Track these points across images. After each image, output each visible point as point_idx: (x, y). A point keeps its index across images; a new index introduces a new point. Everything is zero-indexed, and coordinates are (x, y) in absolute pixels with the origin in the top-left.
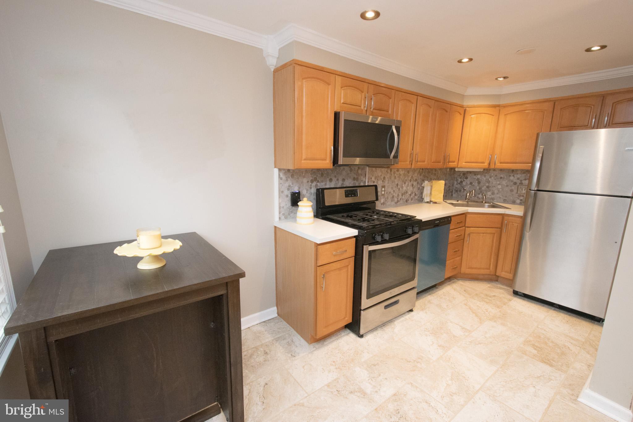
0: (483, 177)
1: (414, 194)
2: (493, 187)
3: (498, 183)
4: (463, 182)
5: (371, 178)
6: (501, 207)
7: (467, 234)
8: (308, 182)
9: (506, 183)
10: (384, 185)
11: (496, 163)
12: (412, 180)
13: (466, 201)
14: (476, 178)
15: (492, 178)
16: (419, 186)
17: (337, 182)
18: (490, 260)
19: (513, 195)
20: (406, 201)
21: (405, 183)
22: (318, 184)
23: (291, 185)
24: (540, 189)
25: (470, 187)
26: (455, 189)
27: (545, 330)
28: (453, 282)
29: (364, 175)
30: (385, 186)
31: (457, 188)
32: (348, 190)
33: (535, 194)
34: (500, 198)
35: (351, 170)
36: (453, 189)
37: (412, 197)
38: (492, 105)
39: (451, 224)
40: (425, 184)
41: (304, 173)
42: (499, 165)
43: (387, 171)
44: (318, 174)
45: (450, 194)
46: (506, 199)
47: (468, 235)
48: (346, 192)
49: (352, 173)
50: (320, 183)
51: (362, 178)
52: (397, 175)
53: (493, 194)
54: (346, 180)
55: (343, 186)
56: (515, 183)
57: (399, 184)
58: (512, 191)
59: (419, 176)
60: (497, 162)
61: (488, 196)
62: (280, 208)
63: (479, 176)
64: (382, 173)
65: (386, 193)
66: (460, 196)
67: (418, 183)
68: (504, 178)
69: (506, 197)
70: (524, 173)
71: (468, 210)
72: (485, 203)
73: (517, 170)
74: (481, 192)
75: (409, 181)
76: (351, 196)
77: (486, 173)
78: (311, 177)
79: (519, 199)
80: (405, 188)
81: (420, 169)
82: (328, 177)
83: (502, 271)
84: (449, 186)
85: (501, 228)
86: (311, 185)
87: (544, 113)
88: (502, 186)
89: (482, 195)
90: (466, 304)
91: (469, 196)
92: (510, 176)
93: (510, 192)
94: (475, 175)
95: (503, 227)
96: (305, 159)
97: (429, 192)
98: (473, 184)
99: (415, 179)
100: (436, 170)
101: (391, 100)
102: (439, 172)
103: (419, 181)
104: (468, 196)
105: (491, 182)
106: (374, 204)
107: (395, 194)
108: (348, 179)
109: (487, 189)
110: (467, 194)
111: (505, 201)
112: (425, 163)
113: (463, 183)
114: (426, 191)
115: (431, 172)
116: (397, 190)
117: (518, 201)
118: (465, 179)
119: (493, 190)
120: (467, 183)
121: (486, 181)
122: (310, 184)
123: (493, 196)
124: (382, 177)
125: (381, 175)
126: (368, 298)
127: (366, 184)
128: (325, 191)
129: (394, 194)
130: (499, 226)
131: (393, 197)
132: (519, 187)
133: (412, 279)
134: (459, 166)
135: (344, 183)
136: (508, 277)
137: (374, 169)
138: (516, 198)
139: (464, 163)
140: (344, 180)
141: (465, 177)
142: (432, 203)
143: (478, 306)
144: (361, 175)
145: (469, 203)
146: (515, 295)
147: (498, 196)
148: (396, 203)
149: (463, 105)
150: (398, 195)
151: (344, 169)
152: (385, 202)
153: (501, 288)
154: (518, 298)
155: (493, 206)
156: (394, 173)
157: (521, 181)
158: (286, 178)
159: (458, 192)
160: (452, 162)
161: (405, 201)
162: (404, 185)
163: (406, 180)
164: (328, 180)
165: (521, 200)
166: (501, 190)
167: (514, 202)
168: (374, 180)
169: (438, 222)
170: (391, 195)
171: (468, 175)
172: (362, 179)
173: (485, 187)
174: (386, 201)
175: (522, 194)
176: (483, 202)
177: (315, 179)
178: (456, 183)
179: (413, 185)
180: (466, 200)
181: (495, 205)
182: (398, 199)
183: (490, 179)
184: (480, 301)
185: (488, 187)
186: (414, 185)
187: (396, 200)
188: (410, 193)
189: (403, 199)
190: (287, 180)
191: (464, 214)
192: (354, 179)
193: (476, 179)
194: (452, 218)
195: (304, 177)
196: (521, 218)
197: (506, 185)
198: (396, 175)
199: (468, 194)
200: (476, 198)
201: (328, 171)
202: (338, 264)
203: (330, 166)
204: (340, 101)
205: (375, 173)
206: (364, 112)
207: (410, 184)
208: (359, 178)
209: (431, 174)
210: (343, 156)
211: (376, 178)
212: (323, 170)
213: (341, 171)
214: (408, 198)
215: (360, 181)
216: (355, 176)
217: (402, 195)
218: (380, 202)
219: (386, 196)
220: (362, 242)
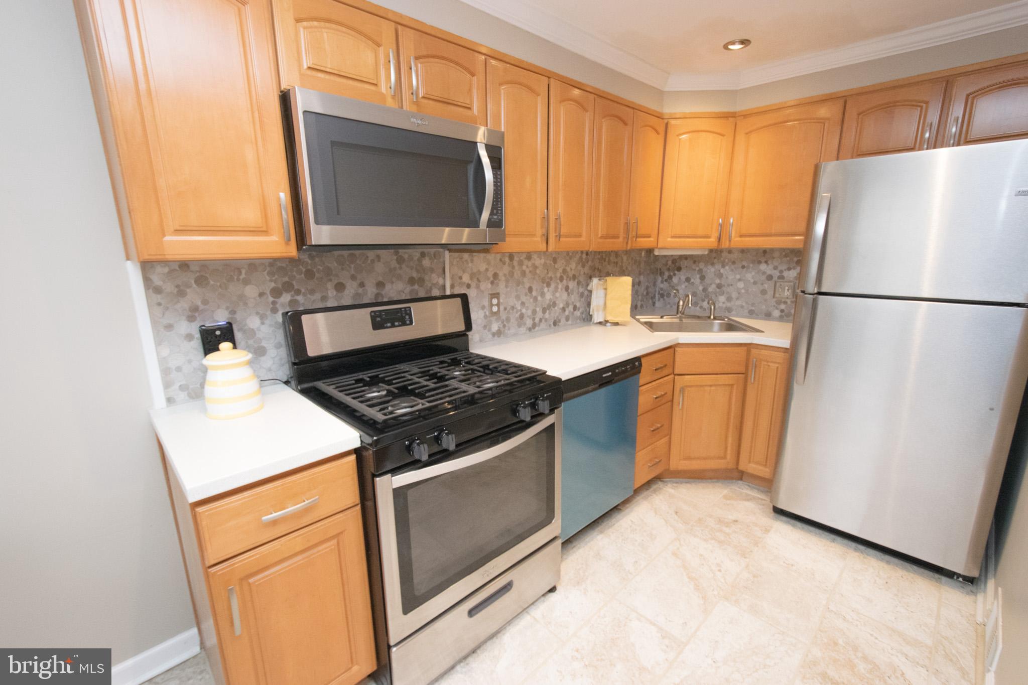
0: (710, 267)
1: (571, 308)
2: (728, 285)
3: (738, 277)
4: (674, 277)
5: (461, 278)
6: (744, 327)
7: (678, 390)
8: (261, 295)
9: (753, 278)
10: (498, 292)
11: (733, 238)
12: (565, 277)
13: (678, 316)
14: (697, 269)
15: (727, 268)
16: (581, 290)
17: (360, 290)
18: (726, 437)
19: (766, 300)
20: (555, 324)
21: (548, 285)
22: (300, 298)
23: (201, 307)
24: (824, 290)
25: (686, 287)
26: (659, 292)
27: (845, 619)
28: (655, 491)
29: (441, 271)
30: (498, 294)
31: (662, 289)
32: (380, 311)
33: (815, 302)
34: (742, 307)
35: (400, 260)
36: (655, 291)
37: (567, 313)
38: (720, 113)
39: (641, 374)
40: (592, 286)
41: (243, 272)
42: (737, 242)
43: (501, 260)
44: (295, 273)
45: (651, 301)
46: (753, 308)
47: (680, 391)
48: (374, 316)
49: (404, 266)
50: (305, 295)
51: (435, 278)
52: (527, 267)
53: (729, 299)
54: (388, 287)
55: (379, 301)
56: (770, 278)
57: (534, 288)
58: (764, 292)
59: (580, 267)
60: (733, 235)
61: (721, 304)
62: (166, 372)
63: (702, 265)
64: (489, 263)
65: (502, 308)
66: (668, 306)
67: (579, 283)
68: (748, 267)
69: (753, 305)
70: (786, 256)
71: (677, 339)
72: (715, 318)
73: (772, 250)
74: (707, 296)
75: (558, 281)
76: (393, 326)
77: (715, 258)
78: (271, 281)
79: (777, 309)
80: (548, 296)
81: (582, 252)
82: (331, 280)
83: (750, 462)
84: (647, 288)
85: (746, 374)
86: (274, 303)
87: (824, 126)
88: (744, 283)
89: (708, 303)
90: (674, 554)
91: (683, 306)
92: (760, 262)
93: (760, 295)
94: (695, 262)
95: (749, 373)
96: (178, 232)
97: (602, 303)
98: (692, 280)
99: (571, 276)
100: (617, 254)
101: (475, 79)
102: (625, 258)
103: (582, 279)
104: (681, 307)
105: (724, 276)
106: (464, 338)
107: (527, 310)
108: (392, 283)
109: (718, 290)
110: (679, 302)
111: (752, 314)
112: (583, 239)
113: (673, 279)
114: (597, 300)
115: (607, 259)
116: (532, 300)
117: (776, 313)
118: (676, 272)
119: (728, 292)
120: (680, 278)
121: (715, 275)
122: (271, 299)
123: (729, 305)
124: (490, 274)
125: (487, 270)
126: (406, 611)
127: (448, 293)
128: (304, 318)
129: (524, 311)
130: (743, 370)
131: (522, 316)
132: (778, 284)
133: (548, 520)
134: (659, 246)
135: (383, 293)
136: (761, 474)
137: (466, 256)
138: (771, 306)
139: (669, 239)
140: (380, 285)
141: (676, 268)
142: (608, 324)
143: (701, 555)
144: (432, 270)
145: (684, 321)
146: (777, 515)
147: (739, 303)
148: (530, 329)
149: (662, 114)
150: (534, 312)
151: (378, 257)
152: (502, 329)
153: (748, 498)
154: (781, 521)
155: (731, 327)
156: (521, 263)
157: (781, 272)
158: (177, 286)
159: (665, 297)
160: (644, 237)
161: (552, 323)
162: (546, 290)
163: (551, 278)
164: (330, 285)
165: (782, 311)
166: (743, 291)
167: (768, 316)
168: (470, 282)
169: (610, 373)
170: (517, 313)
171: (681, 263)
172: (435, 282)
173: (714, 286)
174: (504, 326)
175: (783, 298)
176: (709, 317)
177: (288, 287)
178: (660, 279)
179: (567, 288)
180: (677, 313)
181: (732, 323)
182: (534, 319)
183: (722, 271)
184: (705, 540)
185: (719, 286)
186: (571, 287)
187: (529, 323)
188: (561, 306)
189: (546, 320)
190: (181, 293)
191: (671, 349)
192: (412, 281)
193: (696, 271)
194: (643, 360)
195: (246, 282)
196: (785, 352)
197: (752, 281)
198: (524, 268)
199: (681, 303)
200: (698, 308)
201: (329, 265)
202: (296, 542)
203: (292, 251)
204: (300, 65)
205: (470, 265)
206: (390, 103)
207: (560, 286)
208: (427, 278)
209: (606, 263)
210: (317, 222)
211: (472, 276)
212: (310, 262)
213: (369, 262)
214: (557, 317)
215: (430, 285)
216: (415, 275)
217: (544, 311)
218: (490, 330)
219: (503, 315)
220: (370, 466)
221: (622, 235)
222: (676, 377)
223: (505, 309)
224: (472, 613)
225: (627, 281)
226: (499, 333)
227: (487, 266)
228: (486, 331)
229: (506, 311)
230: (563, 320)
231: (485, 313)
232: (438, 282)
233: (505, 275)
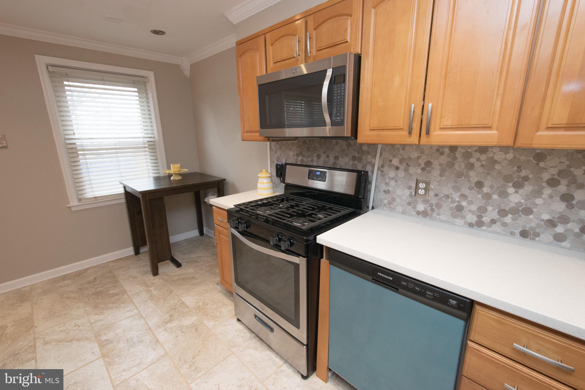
10: (428, 178)
12: (564, 182)
17: (327, 159)
20: (526, 235)
21: (519, 186)
22: (304, 159)
29: (374, 154)
30: (428, 180)
32: (313, 170)
35: (348, 145)
37: (560, 230)
41: (290, 145)
43: (437, 150)
44: (304, 148)
49: (350, 149)
50: (306, 158)
52: (479, 160)
54: (340, 159)
55: (335, 167)
57: (487, 184)
65: (431, 193)
75: (545, 184)
78: (296, 150)
80: (516, 199)
82: (315, 152)
107: (469, 204)
108: (343, 158)
116: (480, 196)
124: (422, 162)
125: (419, 158)
129: (464, 204)
131: (460, 209)
135: (337, 162)
140: (336, 158)
144: (367, 153)
148: (471, 225)
150: (483, 210)
151: (337, 142)
152: (430, 212)
156: (468, 157)
161: (517, 232)
162: (511, 190)
163: (527, 179)
164: (315, 155)
168: (399, 165)
170: (453, 203)
172: (369, 161)
174: (434, 210)
177: (301, 153)
179: (567, 198)
182: (481, 217)
187: (471, 218)
188: (546, 217)
189: (506, 225)
192: (354, 158)
195: (290, 150)
198: (473, 160)
201: (316, 145)
205: (401, 152)
207: (548, 192)
208: (364, 158)
211: (401, 161)
212: (309, 143)
213: (332, 145)
214: (533, 228)
215: (365, 163)
216: (356, 155)
217: (503, 213)
218: (414, 208)
219: (432, 200)
223: (436, 195)
226: (424, 214)
227: (419, 155)
228: (410, 207)
229: (438, 198)
230: (548, 237)
231: (411, 192)
232: (371, 161)
233: (441, 165)
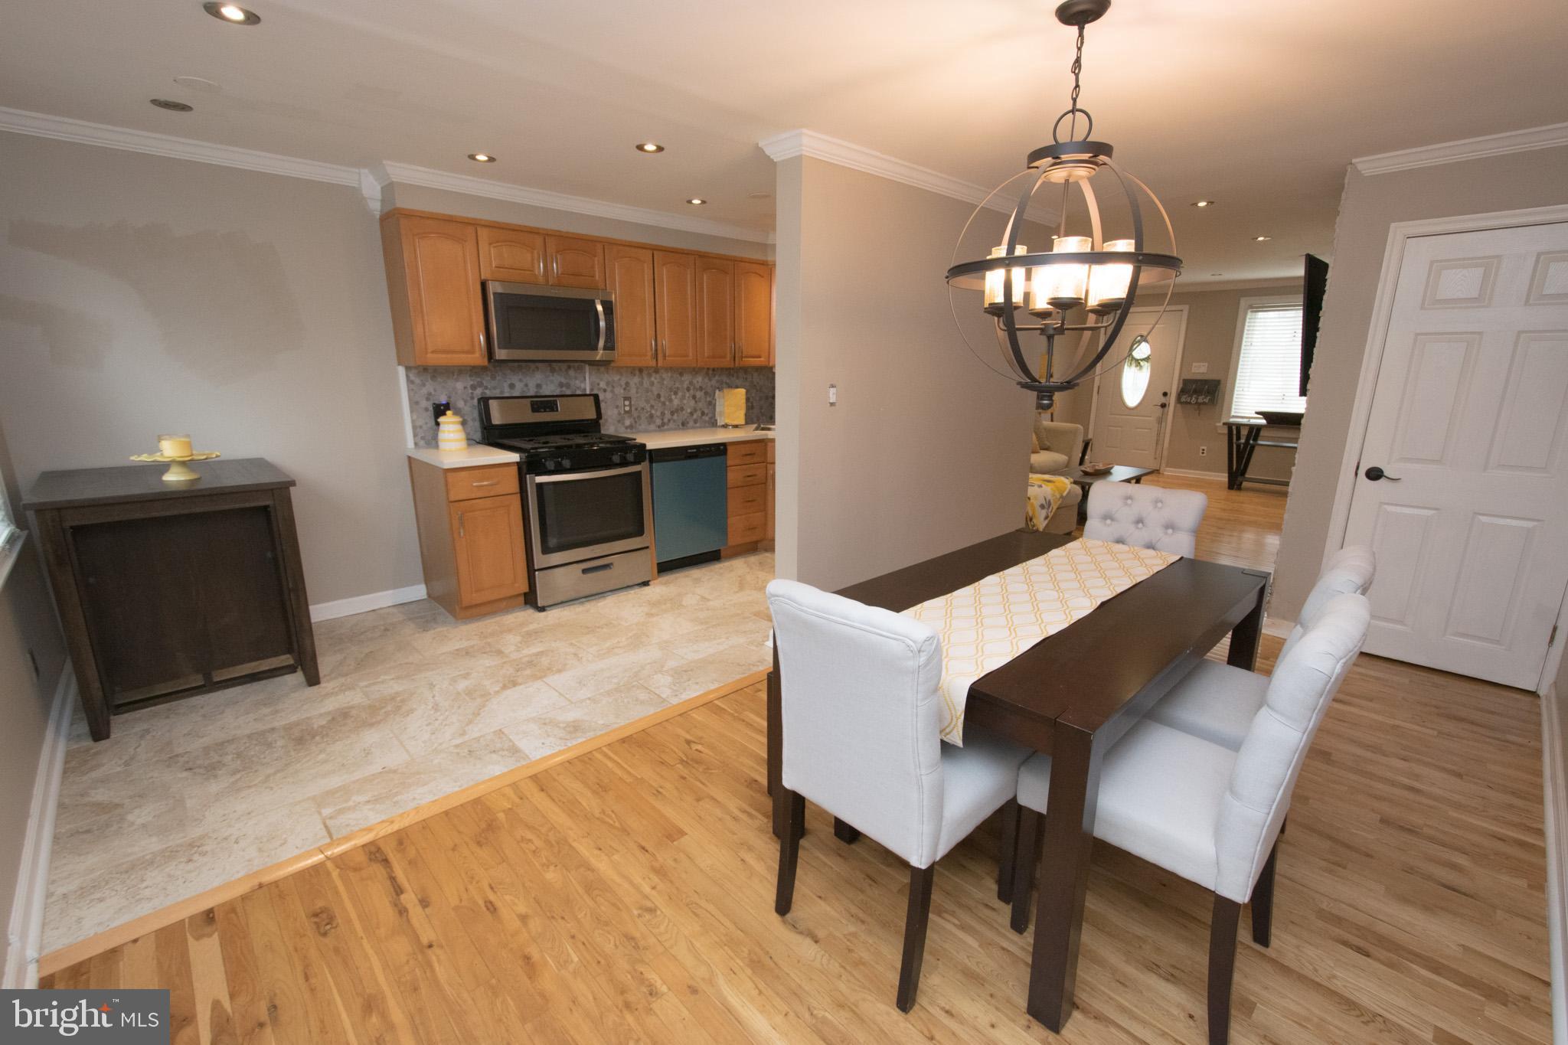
1: (699, 413)
5: (598, 384)
8: (465, 388)
10: (629, 395)
12: (692, 388)
16: (708, 399)
17: (525, 389)
20: (683, 424)
21: (676, 393)
22: (487, 391)
23: (433, 393)
29: (582, 378)
30: (630, 397)
32: (537, 401)
37: (695, 416)
39: (727, 457)
40: (716, 396)
41: (456, 372)
44: (485, 375)
48: (533, 404)
49: (555, 373)
50: (490, 389)
51: (578, 383)
52: (656, 378)
57: (662, 395)
59: (706, 380)
62: (414, 428)
64: (621, 375)
65: (633, 409)
67: (704, 394)
71: (767, 435)
75: (686, 391)
76: (545, 411)
78: (471, 378)
80: (676, 402)
81: (708, 369)
82: (506, 381)
86: (472, 393)
96: (433, 352)
97: (722, 409)
99: (697, 387)
101: (596, 259)
103: (707, 390)
106: (594, 424)
107: (656, 411)
112: (690, 358)
114: (720, 406)
116: (660, 404)
122: (470, 391)
124: (623, 383)
125: (620, 380)
126: (545, 552)
127: (587, 393)
128: (491, 401)
129: (653, 412)
131: (651, 416)
133: (639, 533)
137: (602, 369)
142: (730, 427)
144: (576, 378)
148: (659, 427)
150: (663, 414)
152: (634, 424)
156: (649, 375)
158: (421, 380)
161: (680, 424)
162: (673, 397)
163: (678, 388)
164: (506, 385)
168: (606, 388)
169: (694, 452)
170: (647, 413)
174: (636, 422)
177: (480, 383)
179: (694, 397)
182: (662, 420)
186: (698, 397)
187: (658, 422)
188: (689, 411)
189: (674, 421)
190: (423, 384)
191: (762, 442)
192: (561, 385)
194: (729, 447)
195: (457, 380)
198: (653, 379)
201: (506, 372)
202: (488, 502)
203: (485, 362)
204: (491, 264)
205: (606, 375)
206: (541, 280)
207: (687, 395)
208: (572, 383)
209: (735, 378)
210: (499, 348)
211: (608, 384)
212: (493, 369)
213: (531, 371)
214: (686, 419)
215: (574, 387)
216: (563, 380)
217: (672, 413)
218: (623, 424)
219: (635, 414)
220: (525, 470)
221: (728, 355)
222: (768, 465)
223: (636, 409)
224: (585, 571)
225: (741, 392)
226: (631, 427)
227: (620, 377)
228: (620, 425)
229: (638, 411)
230: (691, 423)
231: (619, 411)
232: (580, 386)
233: (636, 384)
